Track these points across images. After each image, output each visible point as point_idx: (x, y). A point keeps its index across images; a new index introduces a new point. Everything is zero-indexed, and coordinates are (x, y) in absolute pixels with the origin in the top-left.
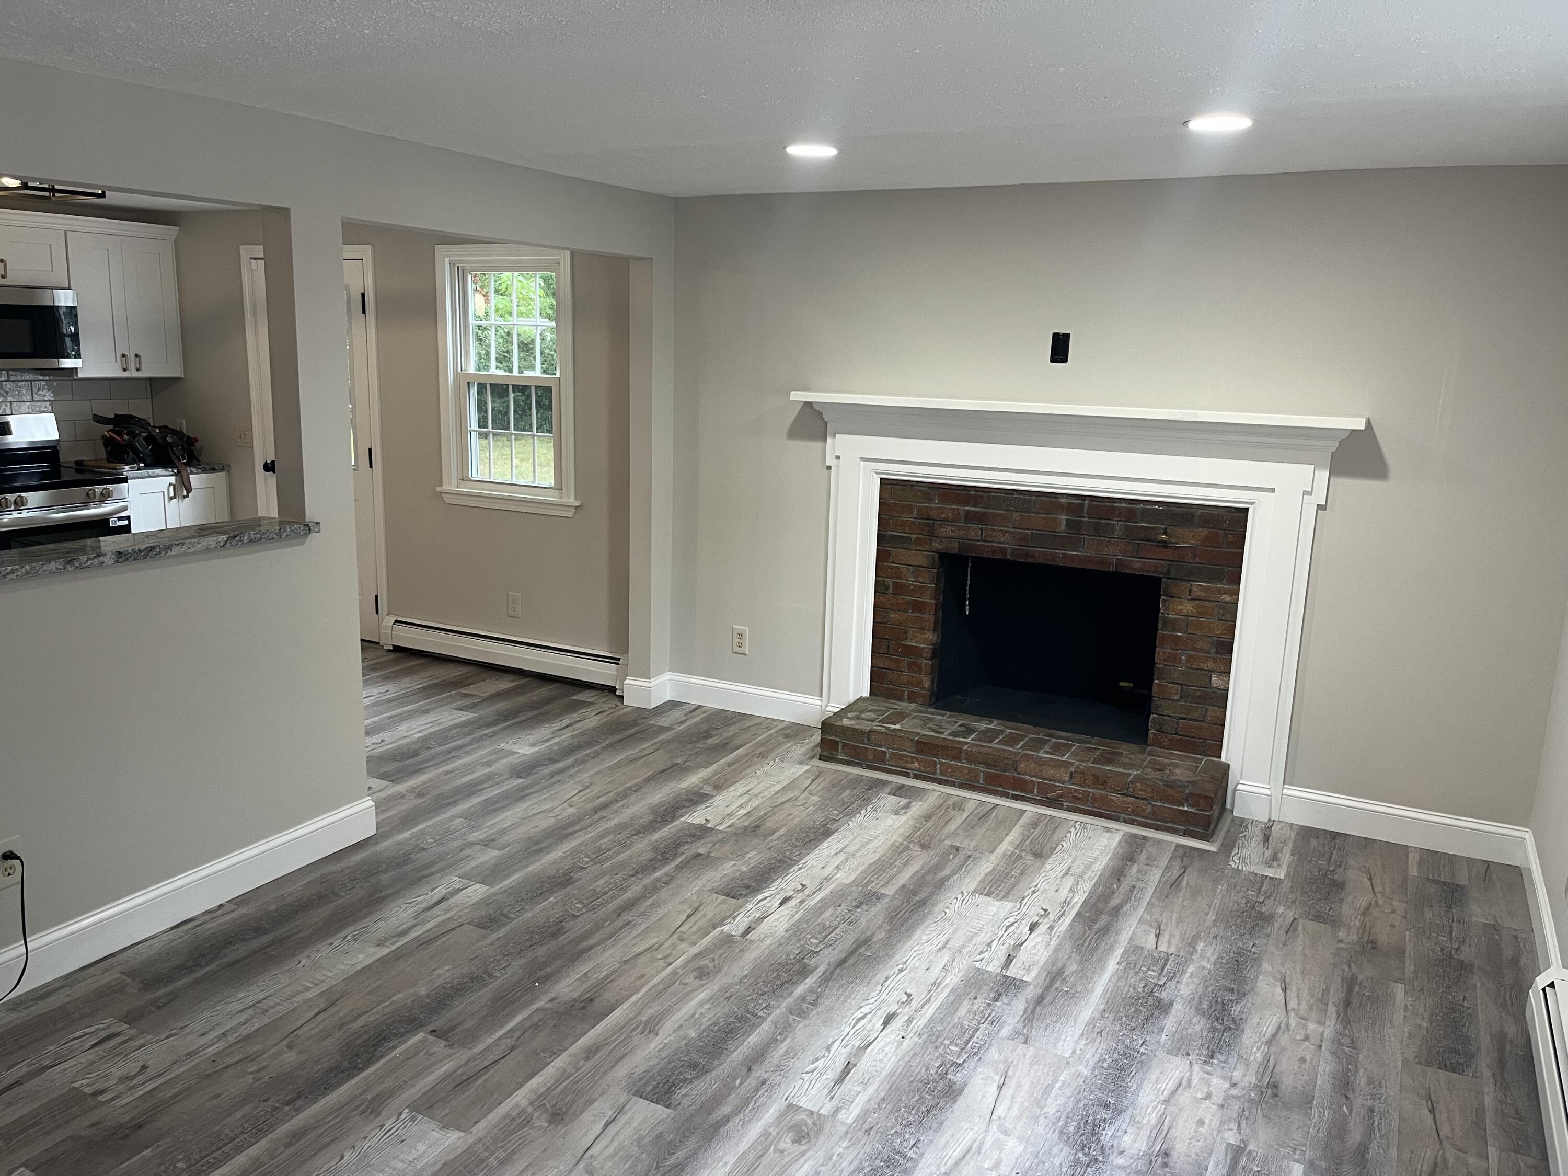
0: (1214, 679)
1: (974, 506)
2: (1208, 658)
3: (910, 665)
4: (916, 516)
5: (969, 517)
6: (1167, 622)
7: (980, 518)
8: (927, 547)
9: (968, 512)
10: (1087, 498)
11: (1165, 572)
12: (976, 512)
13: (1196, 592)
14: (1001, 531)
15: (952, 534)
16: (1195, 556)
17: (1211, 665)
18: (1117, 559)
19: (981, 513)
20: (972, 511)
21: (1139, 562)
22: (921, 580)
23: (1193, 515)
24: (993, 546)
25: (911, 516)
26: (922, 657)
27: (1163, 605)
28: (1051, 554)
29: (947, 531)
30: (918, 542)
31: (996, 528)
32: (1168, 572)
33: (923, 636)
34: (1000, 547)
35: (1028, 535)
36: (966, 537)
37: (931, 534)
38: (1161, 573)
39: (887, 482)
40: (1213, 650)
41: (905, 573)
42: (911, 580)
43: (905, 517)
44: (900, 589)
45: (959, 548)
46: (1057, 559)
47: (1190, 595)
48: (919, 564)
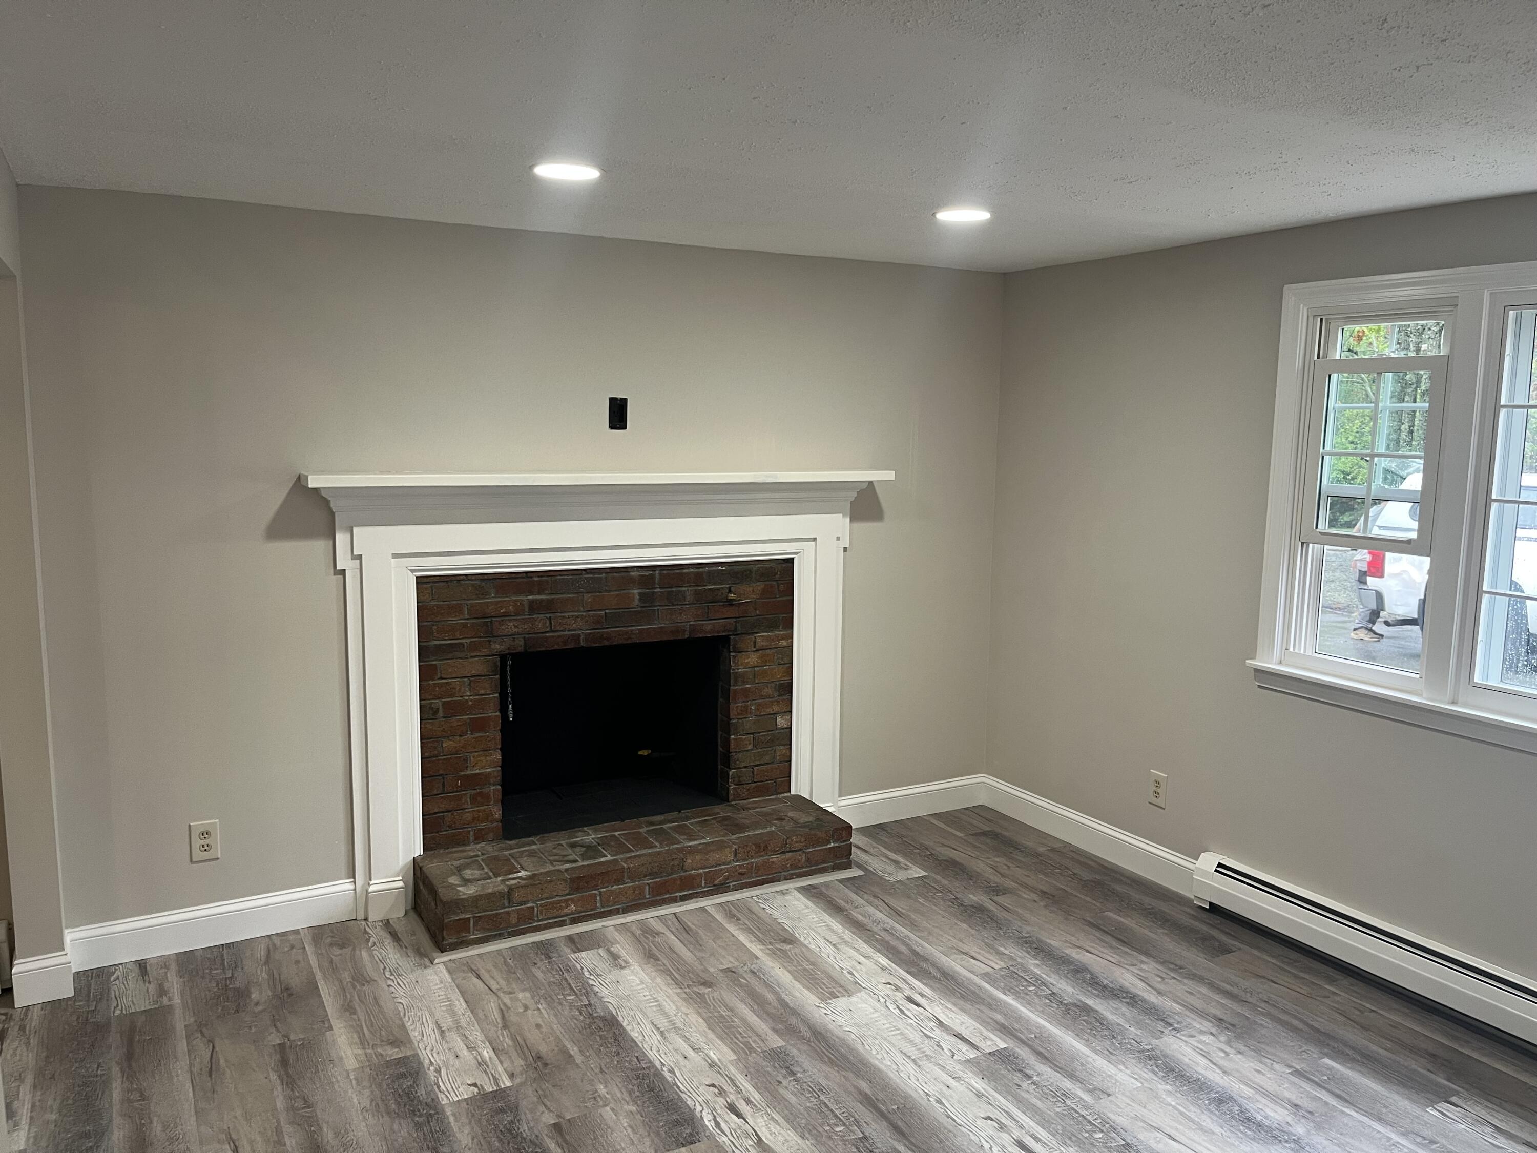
0: (779, 720)
1: (539, 593)
2: (772, 702)
3: (474, 799)
4: (467, 616)
5: (534, 607)
6: (737, 676)
7: (548, 607)
8: (485, 651)
9: (531, 602)
10: (658, 569)
11: (733, 629)
12: (542, 600)
13: (760, 643)
14: (573, 616)
15: (516, 630)
16: (756, 609)
17: (776, 708)
18: (690, 625)
19: (548, 600)
20: (537, 600)
21: (711, 624)
22: (482, 692)
23: (750, 571)
24: (564, 636)
25: (462, 617)
26: (490, 784)
27: (734, 662)
28: (627, 632)
29: (510, 627)
30: (473, 647)
31: (566, 615)
32: (736, 629)
33: (488, 758)
34: (572, 635)
35: (602, 617)
36: (532, 631)
37: (491, 635)
38: (729, 631)
39: (425, 580)
40: (776, 694)
41: (458, 688)
42: (468, 695)
43: (455, 620)
44: (453, 709)
45: (525, 644)
46: (633, 636)
47: (755, 647)
48: (478, 673)
